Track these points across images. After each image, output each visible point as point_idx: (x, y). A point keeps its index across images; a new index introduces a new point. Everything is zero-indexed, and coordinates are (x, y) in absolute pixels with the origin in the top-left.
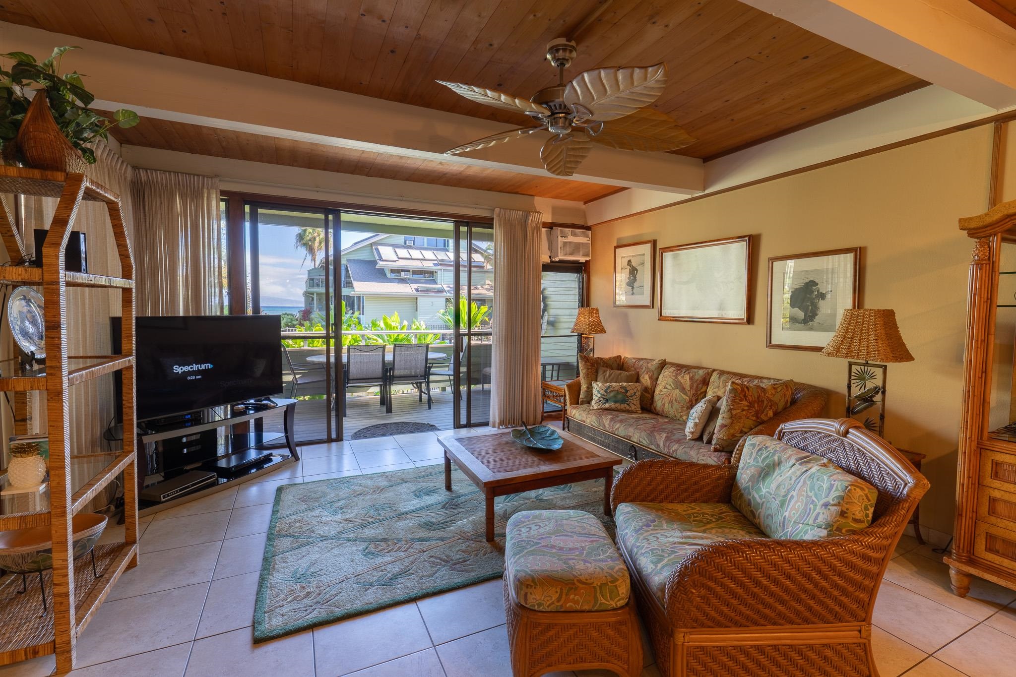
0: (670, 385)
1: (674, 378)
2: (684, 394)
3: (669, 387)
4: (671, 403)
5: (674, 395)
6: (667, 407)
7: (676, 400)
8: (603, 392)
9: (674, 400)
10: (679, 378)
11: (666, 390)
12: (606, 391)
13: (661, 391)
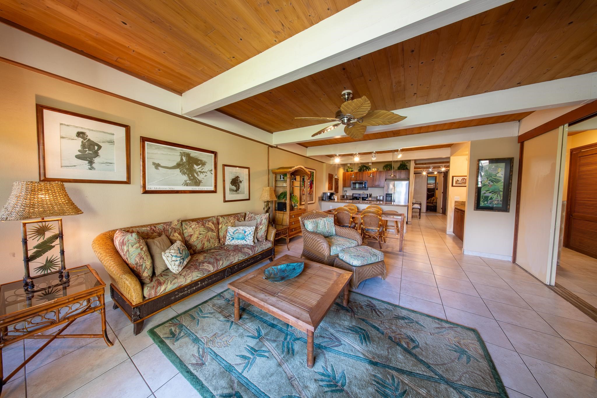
0: (204, 231)
1: (203, 227)
2: (214, 232)
3: (203, 233)
4: (209, 241)
5: (209, 236)
6: (207, 245)
7: (211, 238)
8: (179, 255)
9: (210, 238)
10: (206, 225)
11: (202, 235)
12: (181, 254)
13: (198, 237)
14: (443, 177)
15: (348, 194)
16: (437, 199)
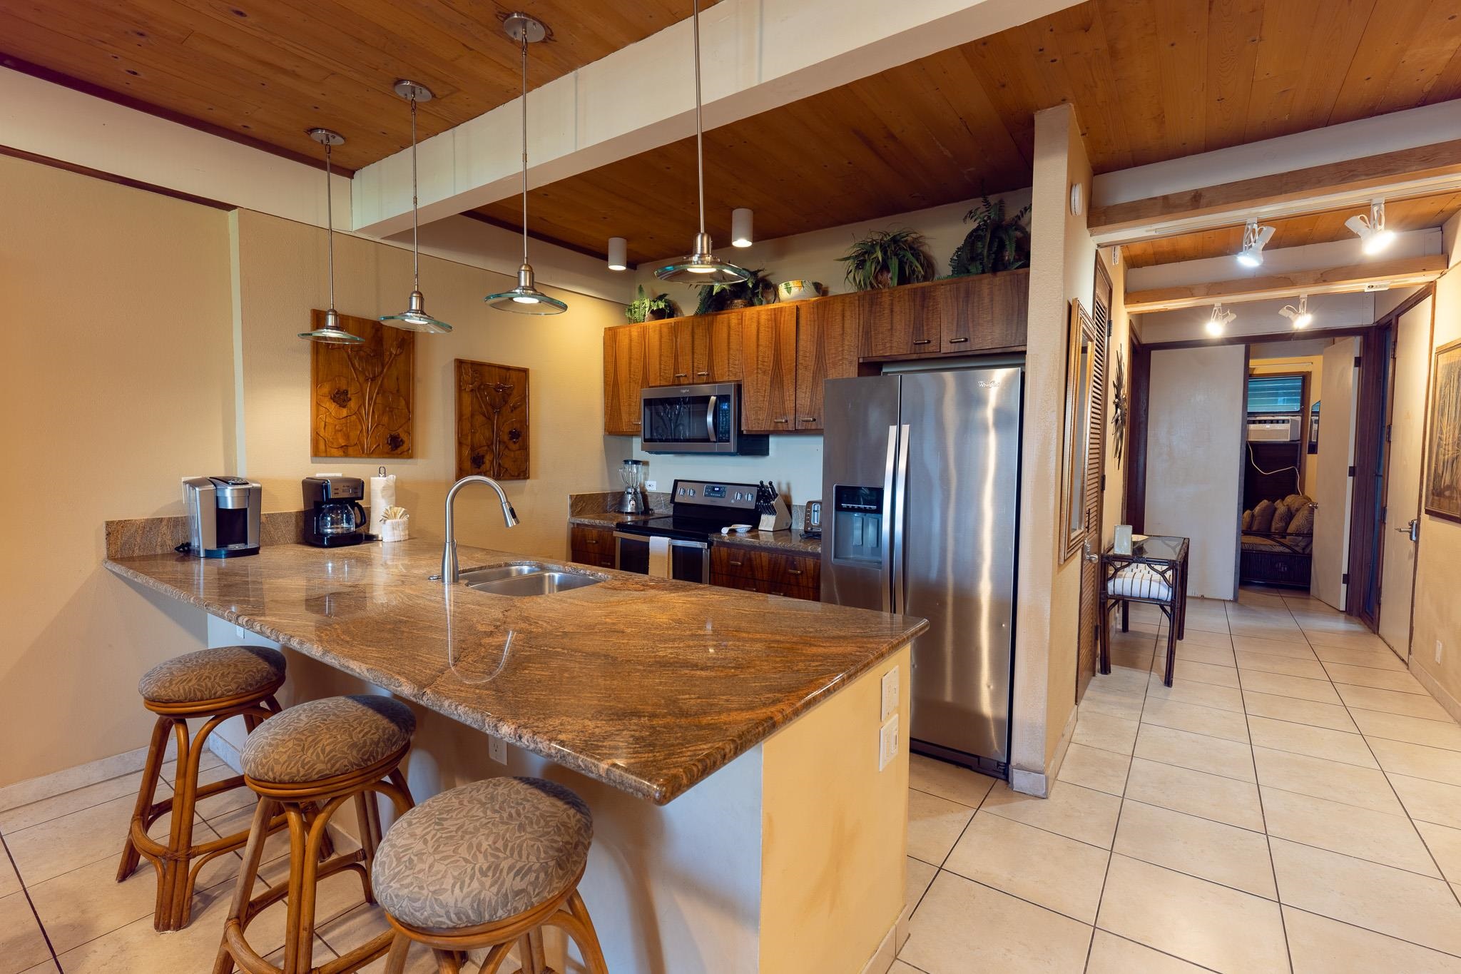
14: (1358, 362)
15: (652, 486)
16: (1312, 510)
